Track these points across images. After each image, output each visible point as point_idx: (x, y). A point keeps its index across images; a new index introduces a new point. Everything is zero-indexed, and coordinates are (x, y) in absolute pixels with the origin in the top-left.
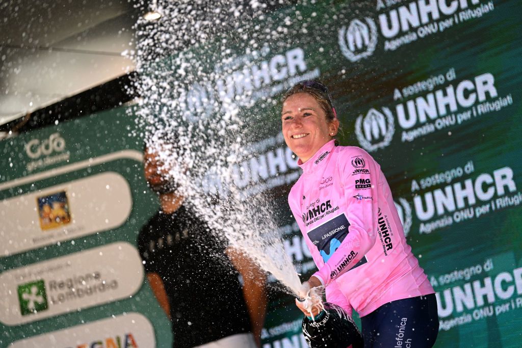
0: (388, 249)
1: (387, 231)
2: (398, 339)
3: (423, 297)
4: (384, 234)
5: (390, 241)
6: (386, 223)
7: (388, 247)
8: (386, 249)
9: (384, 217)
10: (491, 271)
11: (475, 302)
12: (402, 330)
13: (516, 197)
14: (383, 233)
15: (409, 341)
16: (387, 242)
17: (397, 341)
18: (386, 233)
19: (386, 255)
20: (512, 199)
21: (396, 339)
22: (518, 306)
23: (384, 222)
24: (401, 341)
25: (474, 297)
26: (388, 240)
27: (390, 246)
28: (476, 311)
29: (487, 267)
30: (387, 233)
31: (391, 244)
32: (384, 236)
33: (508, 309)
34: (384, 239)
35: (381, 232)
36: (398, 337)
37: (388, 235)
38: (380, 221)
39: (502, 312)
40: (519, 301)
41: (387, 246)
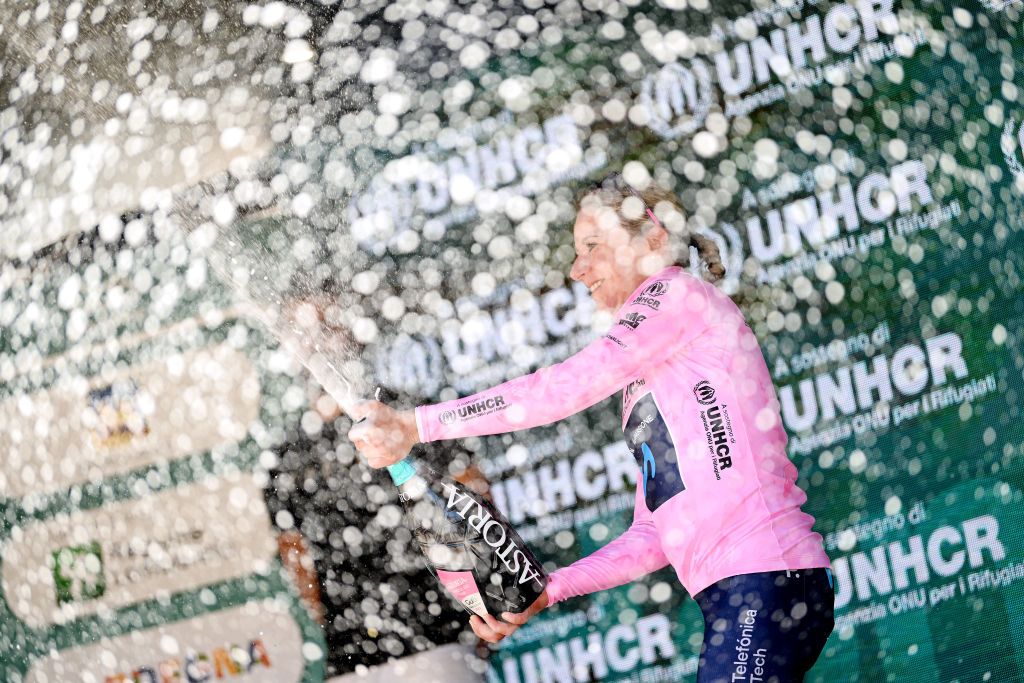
0: (722, 468)
1: (724, 434)
2: (740, 649)
3: (793, 574)
4: (717, 439)
5: (727, 453)
6: (722, 417)
7: (722, 464)
8: (719, 467)
9: (720, 407)
10: (922, 523)
11: (893, 583)
12: (746, 633)
13: (967, 387)
14: (715, 436)
15: (761, 653)
16: (721, 455)
17: (738, 652)
18: (720, 438)
19: (718, 478)
20: (960, 391)
21: (737, 648)
22: (972, 588)
23: (718, 415)
24: (745, 652)
25: (891, 574)
26: (723, 451)
27: (727, 462)
28: (894, 599)
29: (915, 516)
30: (723, 437)
31: (729, 459)
32: (716, 443)
33: (952, 594)
34: (715, 447)
35: (713, 433)
36: (739, 645)
37: (725, 440)
38: (712, 413)
39: (941, 601)
40: (974, 579)
41: (721, 461)
